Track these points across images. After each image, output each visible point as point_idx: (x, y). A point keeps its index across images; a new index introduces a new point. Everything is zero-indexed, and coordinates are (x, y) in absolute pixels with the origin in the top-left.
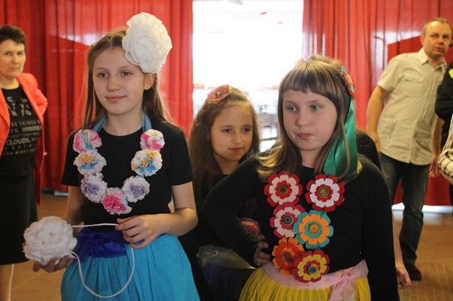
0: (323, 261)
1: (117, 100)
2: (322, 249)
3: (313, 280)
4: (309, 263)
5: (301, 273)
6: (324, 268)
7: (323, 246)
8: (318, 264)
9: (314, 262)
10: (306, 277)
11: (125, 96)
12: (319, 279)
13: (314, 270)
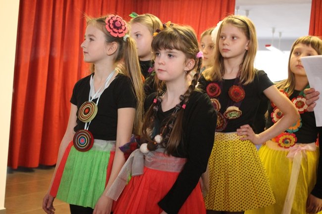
0: (294, 140)
2: (294, 133)
3: (285, 147)
4: (286, 139)
5: (280, 142)
6: (293, 143)
7: (294, 131)
8: (291, 141)
9: (289, 139)
10: (282, 144)
12: (288, 148)
13: (287, 143)
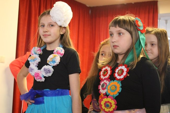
1: (47, 36)
11: (50, 35)
